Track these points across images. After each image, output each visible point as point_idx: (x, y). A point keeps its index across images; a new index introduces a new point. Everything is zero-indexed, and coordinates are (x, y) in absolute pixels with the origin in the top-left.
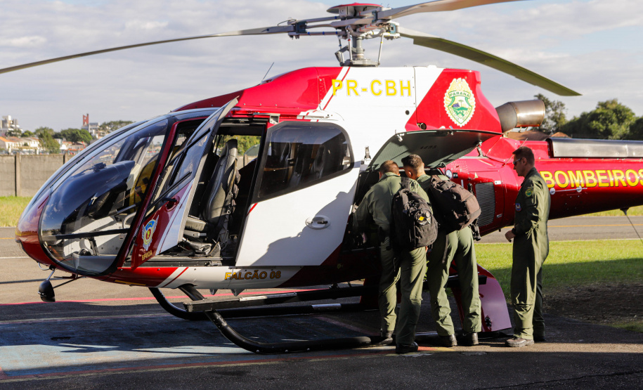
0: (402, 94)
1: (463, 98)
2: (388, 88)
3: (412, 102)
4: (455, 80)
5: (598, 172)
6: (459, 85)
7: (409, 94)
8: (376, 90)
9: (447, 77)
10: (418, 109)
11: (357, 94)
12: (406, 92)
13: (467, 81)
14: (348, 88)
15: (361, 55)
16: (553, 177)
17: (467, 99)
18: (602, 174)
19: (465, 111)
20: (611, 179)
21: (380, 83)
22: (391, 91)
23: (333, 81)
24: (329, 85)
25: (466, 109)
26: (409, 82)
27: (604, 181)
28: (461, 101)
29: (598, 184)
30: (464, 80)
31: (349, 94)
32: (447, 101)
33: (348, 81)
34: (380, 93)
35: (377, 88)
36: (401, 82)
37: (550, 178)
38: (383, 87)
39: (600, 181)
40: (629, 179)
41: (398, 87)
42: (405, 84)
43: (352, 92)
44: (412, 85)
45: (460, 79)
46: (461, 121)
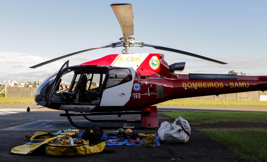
0: (136, 61)
1: (156, 62)
2: (132, 59)
3: (139, 63)
4: (153, 57)
5: (204, 83)
6: (155, 58)
7: (138, 61)
8: (128, 60)
9: (150, 56)
10: (141, 65)
11: (122, 61)
12: (137, 60)
13: (157, 57)
14: (120, 59)
15: (128, 51)
16: (187, 85)
17: (157, 62)
18: (205, 84)
19: (156, 65)
20: (208, 86)
21: (129, 58)
22: (133, 60)
23: (116, 58)
24: (114, 59)
25: (157, 65)
26: (138, 58)
27: (205, 86)
28: (155, 62)
29: (203, 87)
30: (156, 57)
31: (120, 61)
32: (150, 62)
33: (120, 58)
34: (129, 60)
35: (128, 59)
36: (136, 58)
37: (185, 85)
38: (130, 59)
39: (204, 86)
40: (215, 85)
41: (135, 59)
42: (137, 58)
43: (121, 60)
44: (140, 58)
45: (155, 56)
46: (155, 68)
